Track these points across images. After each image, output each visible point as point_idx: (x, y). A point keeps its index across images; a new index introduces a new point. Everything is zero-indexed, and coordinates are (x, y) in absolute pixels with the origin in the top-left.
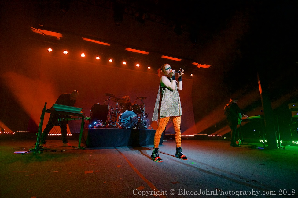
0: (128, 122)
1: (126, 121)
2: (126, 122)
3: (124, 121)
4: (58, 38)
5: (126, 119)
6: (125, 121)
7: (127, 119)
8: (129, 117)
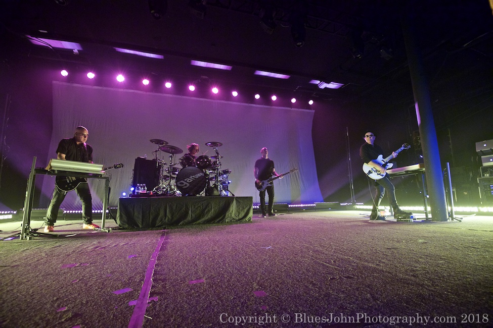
0: (188, 185)
1: (185, 183)
2: (186, 185)
3: (183, 183)
4: (76, 51)
5: (185, 180)
6: (184, 185)
7: (188, 181)
8: (191, 178)
